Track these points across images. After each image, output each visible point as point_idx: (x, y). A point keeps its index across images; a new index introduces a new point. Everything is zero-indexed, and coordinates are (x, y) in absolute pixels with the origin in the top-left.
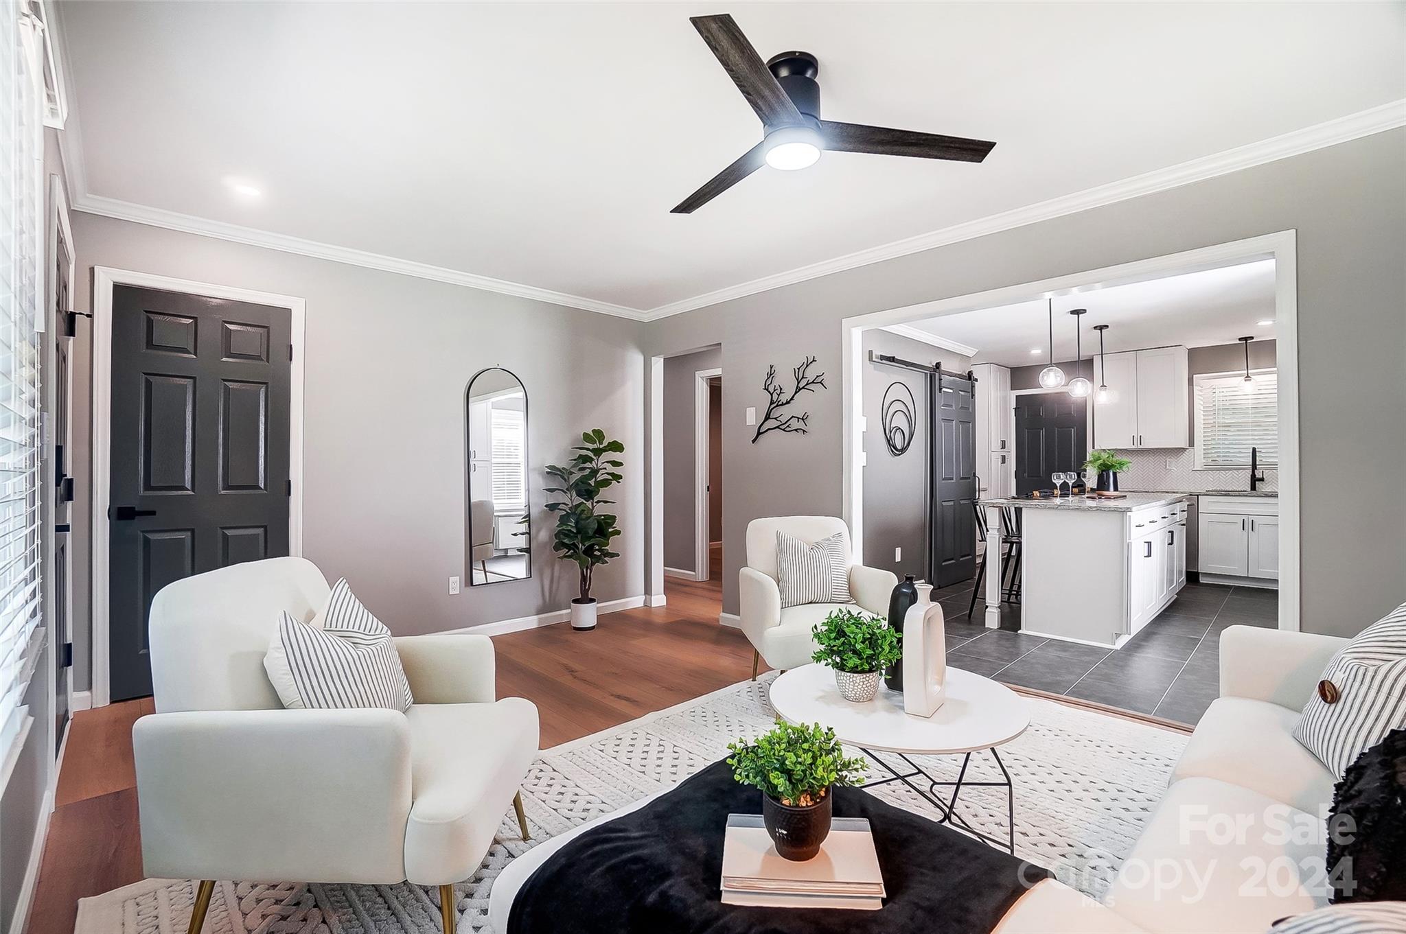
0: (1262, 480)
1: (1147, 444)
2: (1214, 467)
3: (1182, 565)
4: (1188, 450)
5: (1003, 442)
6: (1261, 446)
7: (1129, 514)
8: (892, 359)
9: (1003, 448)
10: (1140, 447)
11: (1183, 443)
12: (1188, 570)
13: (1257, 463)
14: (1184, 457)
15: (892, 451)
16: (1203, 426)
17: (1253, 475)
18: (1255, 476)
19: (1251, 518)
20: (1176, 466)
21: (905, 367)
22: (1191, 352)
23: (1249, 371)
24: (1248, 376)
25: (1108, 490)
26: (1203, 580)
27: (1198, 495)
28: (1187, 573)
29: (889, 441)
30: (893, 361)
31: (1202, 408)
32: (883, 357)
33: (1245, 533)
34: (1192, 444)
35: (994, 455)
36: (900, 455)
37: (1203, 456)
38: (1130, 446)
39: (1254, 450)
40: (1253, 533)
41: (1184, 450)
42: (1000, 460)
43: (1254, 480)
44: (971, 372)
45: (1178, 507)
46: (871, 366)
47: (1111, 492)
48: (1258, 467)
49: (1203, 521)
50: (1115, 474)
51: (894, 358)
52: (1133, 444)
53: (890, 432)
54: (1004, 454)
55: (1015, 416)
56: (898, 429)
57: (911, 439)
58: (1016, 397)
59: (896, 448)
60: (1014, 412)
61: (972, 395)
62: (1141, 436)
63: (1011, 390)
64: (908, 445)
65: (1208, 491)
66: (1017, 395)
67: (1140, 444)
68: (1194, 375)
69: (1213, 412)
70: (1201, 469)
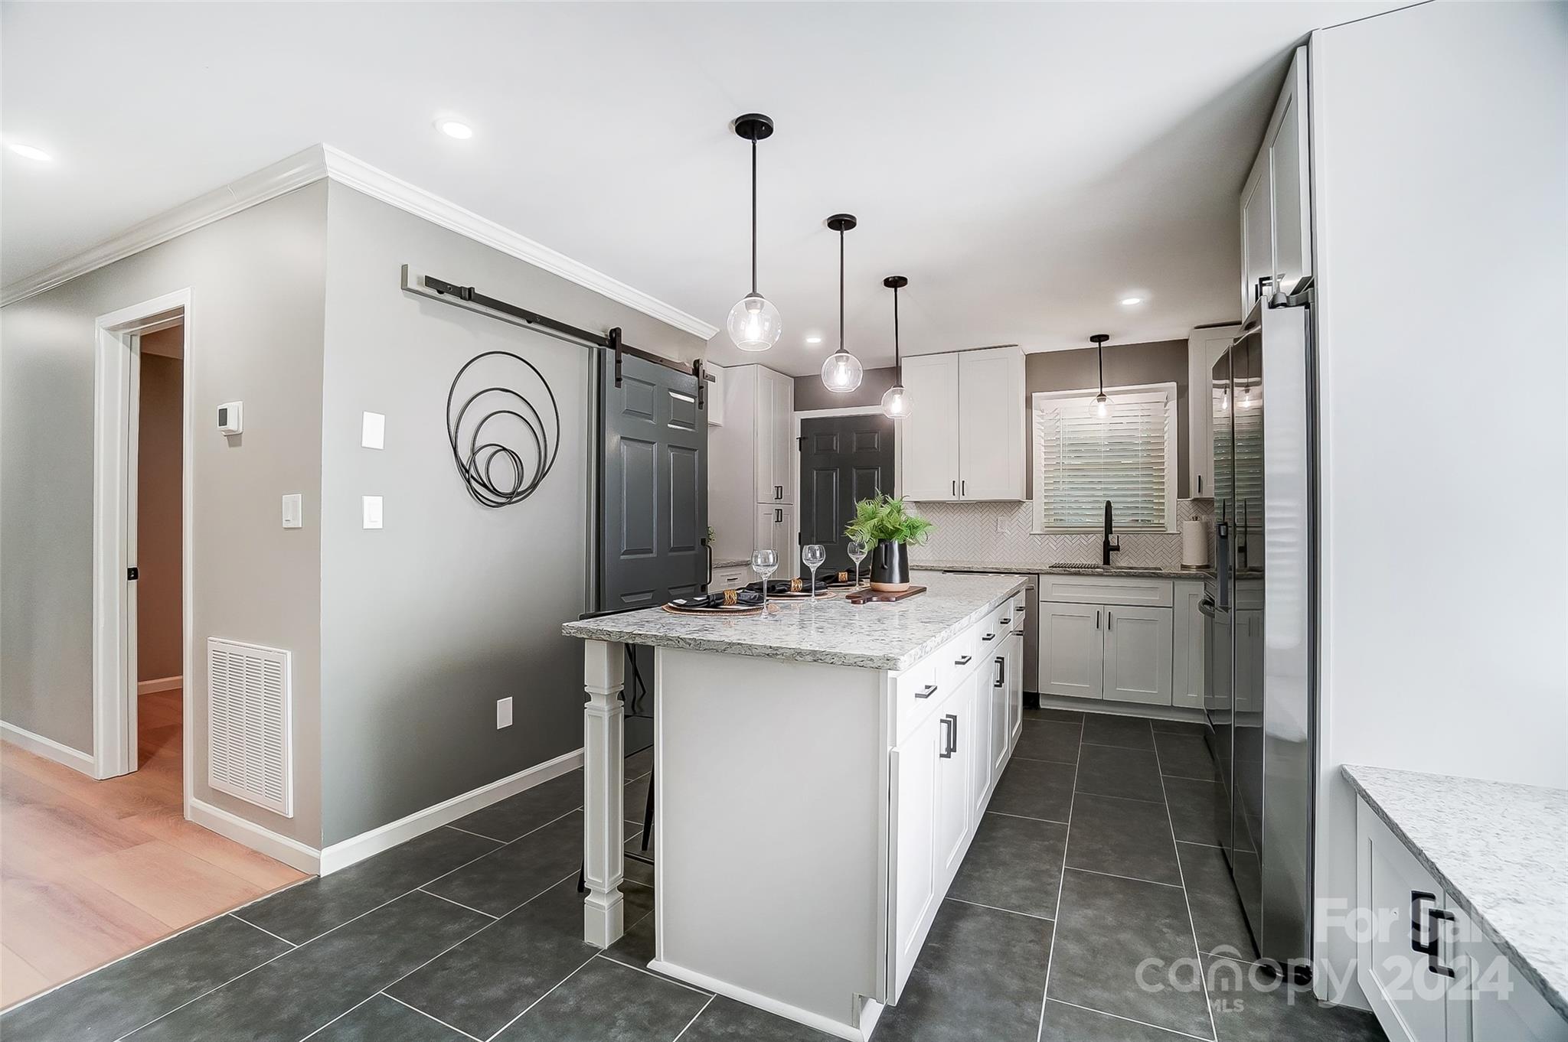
0: (1117, 549)
1: (972, 495)
2: (1057, 530)
3: (1017, 682)
4: (1024, 505)
5: (779, 489)
6: (1117, 499)
7: (891, 674)
8: (469, 294)
9: (777, 498)
10: (962, 498)
11: (1018, 494)
12: (1025, 691)
13: (1113, 524)
14: (1021, 514)
15: (475, 491)
16: (1043, 469)
17: (1106, 543)
18: (1109, 542)
19: (1109, 609)
20: (1010, 527)
21: (525, 323)
22: (1030, 359)
23: (1103, 390)
24: (1102, 394)
25: (890, 581)
26: (1043, 704)
27: (1038, 574)
28: (1025, 694)
29: (464, 470)
30: (470, 299)
31: (1043, 435)
32: (430, 282)
33: (1100, 633)
34: (1029, 495)
35: (762, 510)
36: (502, 504)
37: (1043, 513)
38: (947, 496)
39: (1109, 504)
40: (1111, 633)
41: (1020, 502)
42: (773, 517)
43: (1108, 549)
44: (698, 361)
45: (1012, 603)
46: (414, 304)
47: (896, 585)
48: (1113, 529)
49: (1045, 611)
50: (903, 549)
51: (470, 290)
52: (954, 494)
53: (474, 454)
54: (779, 507)
55: (800, 450)
56: (501, 450)
57: (541, 474)
58: (802, 420)
59: (492, 488)
60: (797, 443)
61: (701, 403)
62: (963, 482)
63: (795, 410)
64: (534, 486)
65: (1052, 567)
66: (803, 418)
67: (963, 495)
68: (1033, 394)
69: (1056, 449)
70: (1042, 533)
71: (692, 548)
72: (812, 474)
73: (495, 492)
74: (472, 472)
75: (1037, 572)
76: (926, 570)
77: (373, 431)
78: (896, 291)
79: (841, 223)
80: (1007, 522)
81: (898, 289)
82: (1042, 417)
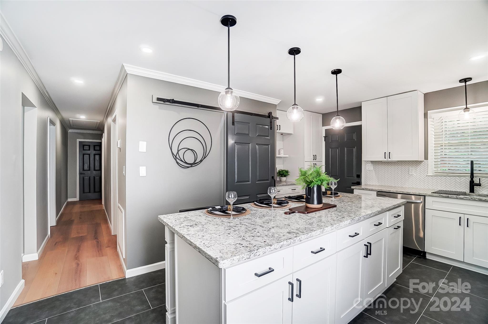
0: (478, 184)
1: (394, 158)
2: (442, 174)
4: (423, 162)
5: (315, 156)
9: (314, 159)
10: (389, 160)
11: (420, 157)
13: (474, 172)
14: (420, 167)
16: (434, 146)
18: (473, 181)
19: (467, 216)
20: (416, 172)
21: (196, 108)
22: (426, 95)
23: (468, 106)
24: (467, 108)
25: (313, 203)
26: (428, 257)
27: (425, 196)
29: (174, 156)
30: (173, 102)
31: (433, 130)
32: (159, 99)
33: (462, 228)
34: (426, 158)
35: (307, 164)
36: (188, 167)
37: (433, 166)
38: (381, 158)
39: (472, 162)
40: (468, 228)
41: (421, 162)
43: (473, 185)
44: (270, 112)
46: (157, 106)
47: (315, 205)
48: (476, 175)
51: (173, 100)
52: (385, 158)
53: (178, 151)
54: (315, 163)
55: (325, 141)
56: (188, 150)
57: (204, 157)
58: (325, 129)
59: (184, 161)
60: (324, 138)
61: (271, 128)
62: (390, 153)
63: (323, 126)
64: (201, 161)
65: (434, 193)
66: (326, 129)
67: (390, 158)
68: (428, 111)
69: (441, 136)
70: (432, 175)
71: (268, 180)
72: (329, 150)
73: (186, 163)
74: (178, 156)
75: (423, 195)
76: (369, 190)
77: (143, 146)
78: (337, 76)
79: (294, 51)
80: (414, 170)
81: (338, 75)
82: (433, 122)
